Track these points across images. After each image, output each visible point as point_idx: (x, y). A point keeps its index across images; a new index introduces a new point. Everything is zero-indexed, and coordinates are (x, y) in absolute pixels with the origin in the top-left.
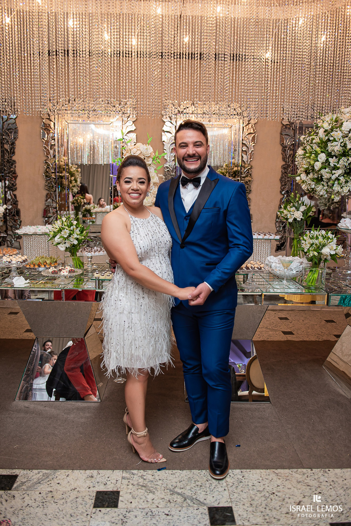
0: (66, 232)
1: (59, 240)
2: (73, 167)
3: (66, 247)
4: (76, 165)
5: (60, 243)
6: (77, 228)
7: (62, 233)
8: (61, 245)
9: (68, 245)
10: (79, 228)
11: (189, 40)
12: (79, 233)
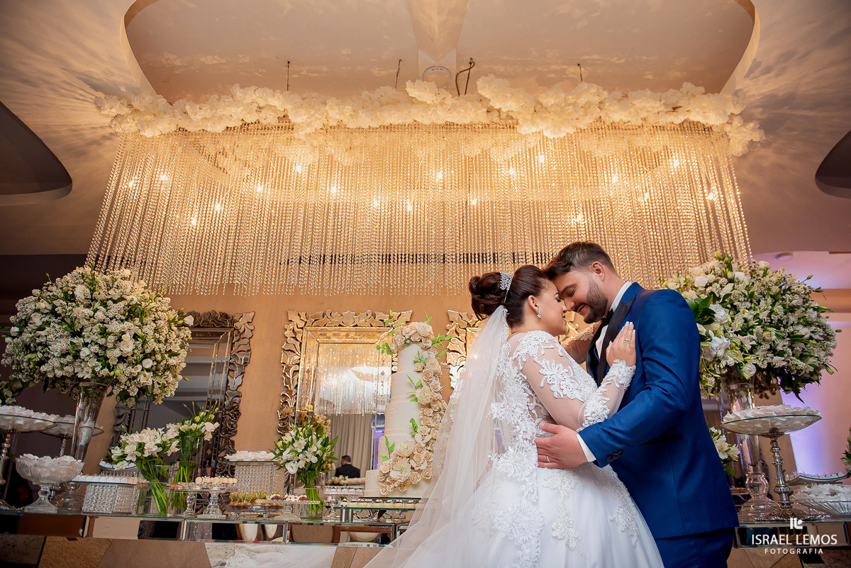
0: (300, 444)
1: (290, 455)
2: (320, 418)
3: (299, 468)
4: (325, 415)
5: (289, 461)
6: (318, 438)
7: (295, 445)
8: (291, 463)
9: (302, 465)
10: (321, 440)
11: (478, 201)
12: (320, 446)
